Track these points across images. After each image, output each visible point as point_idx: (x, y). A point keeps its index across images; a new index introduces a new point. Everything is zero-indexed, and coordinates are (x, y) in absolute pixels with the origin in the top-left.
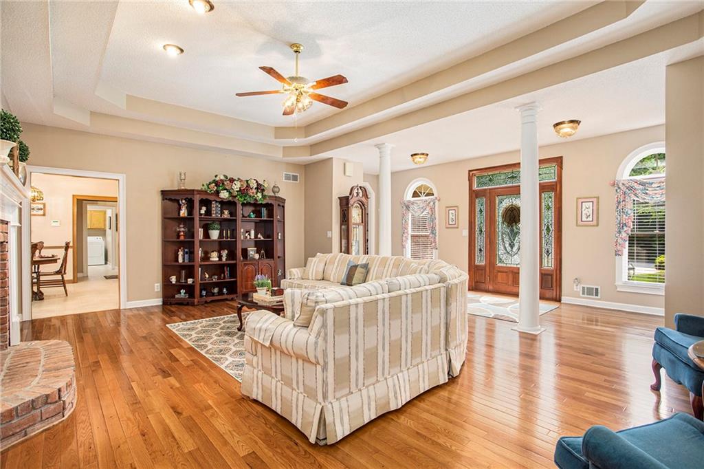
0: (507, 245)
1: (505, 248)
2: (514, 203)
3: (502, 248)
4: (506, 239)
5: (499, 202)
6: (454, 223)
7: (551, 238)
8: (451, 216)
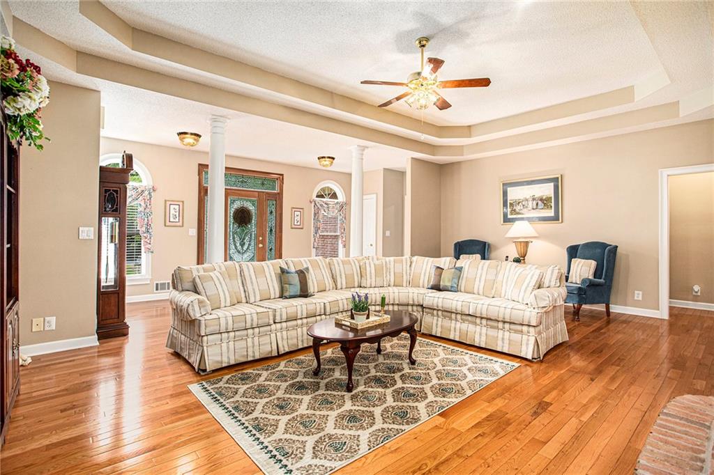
0: (238, 245)
1: (236, 247)
2: (245, 205)
3: (233, 247)
4: (237, 239)
5: (231, 203)
6: (177, 220)
7: (273, 238)
8: (172, 212)
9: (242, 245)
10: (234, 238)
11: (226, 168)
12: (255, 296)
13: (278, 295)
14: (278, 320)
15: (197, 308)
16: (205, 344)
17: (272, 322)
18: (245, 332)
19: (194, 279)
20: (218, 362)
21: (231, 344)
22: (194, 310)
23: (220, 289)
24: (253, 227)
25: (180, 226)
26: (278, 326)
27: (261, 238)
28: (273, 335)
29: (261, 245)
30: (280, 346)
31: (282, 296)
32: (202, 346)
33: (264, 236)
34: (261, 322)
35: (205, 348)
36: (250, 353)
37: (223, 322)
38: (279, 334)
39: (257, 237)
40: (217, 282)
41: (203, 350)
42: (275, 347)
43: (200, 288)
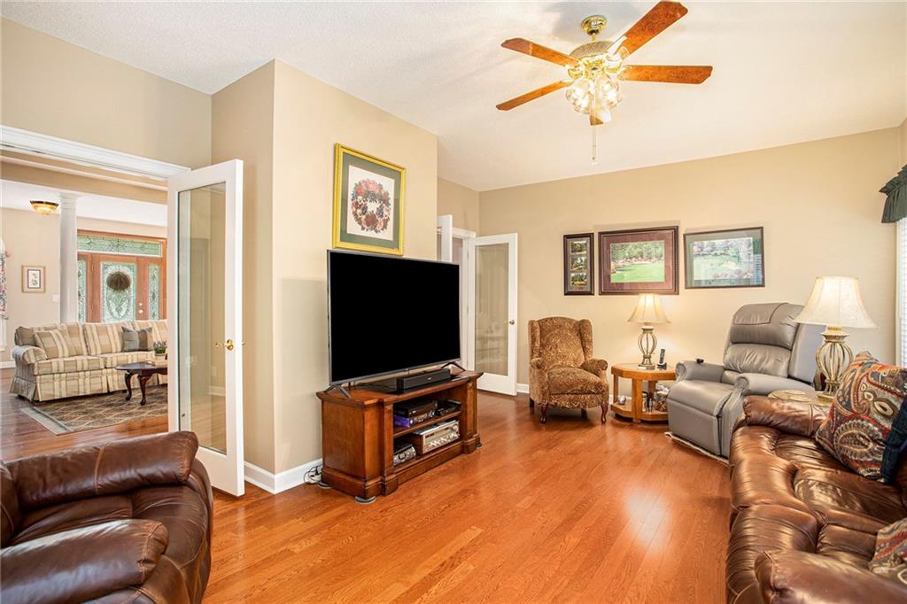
0: (114, 310)
1: (112, 314)
2: (122, 270)
4: (113, 304)
5: (104, 268)
6: (38, 286)
7: (156, 303)
8: (31, 277)
9: (119, 310)
10: (108, 304)
11: (78, 230)
12: (96, 350)
13: (119, 349)
14: (109, 365)
15: (32, 355)
16: (38, 381)
17: (103, 367)
18: (77, 374)
19: (34, 336)
20: (50, 395)
21: (88, 379)
22: (29, 357)
23: (58, 344)
24: (132, 291)
25: (41, 292)
26: (109, 370)
27: (141, 304)
28: (104, 378)
29: (141, 311)
30: (111, 386)
31: (123, 351)
32: (36, 383)
33: (145, 302)
34: (91, 367)
35: (38, 385)
36: (81, 389)
37: (79, 364)
38: (110, 377)
39: (137, 302)
40: (56, 339)
41: (36, 387)
42: (105, 386)
43: (39, 342)
